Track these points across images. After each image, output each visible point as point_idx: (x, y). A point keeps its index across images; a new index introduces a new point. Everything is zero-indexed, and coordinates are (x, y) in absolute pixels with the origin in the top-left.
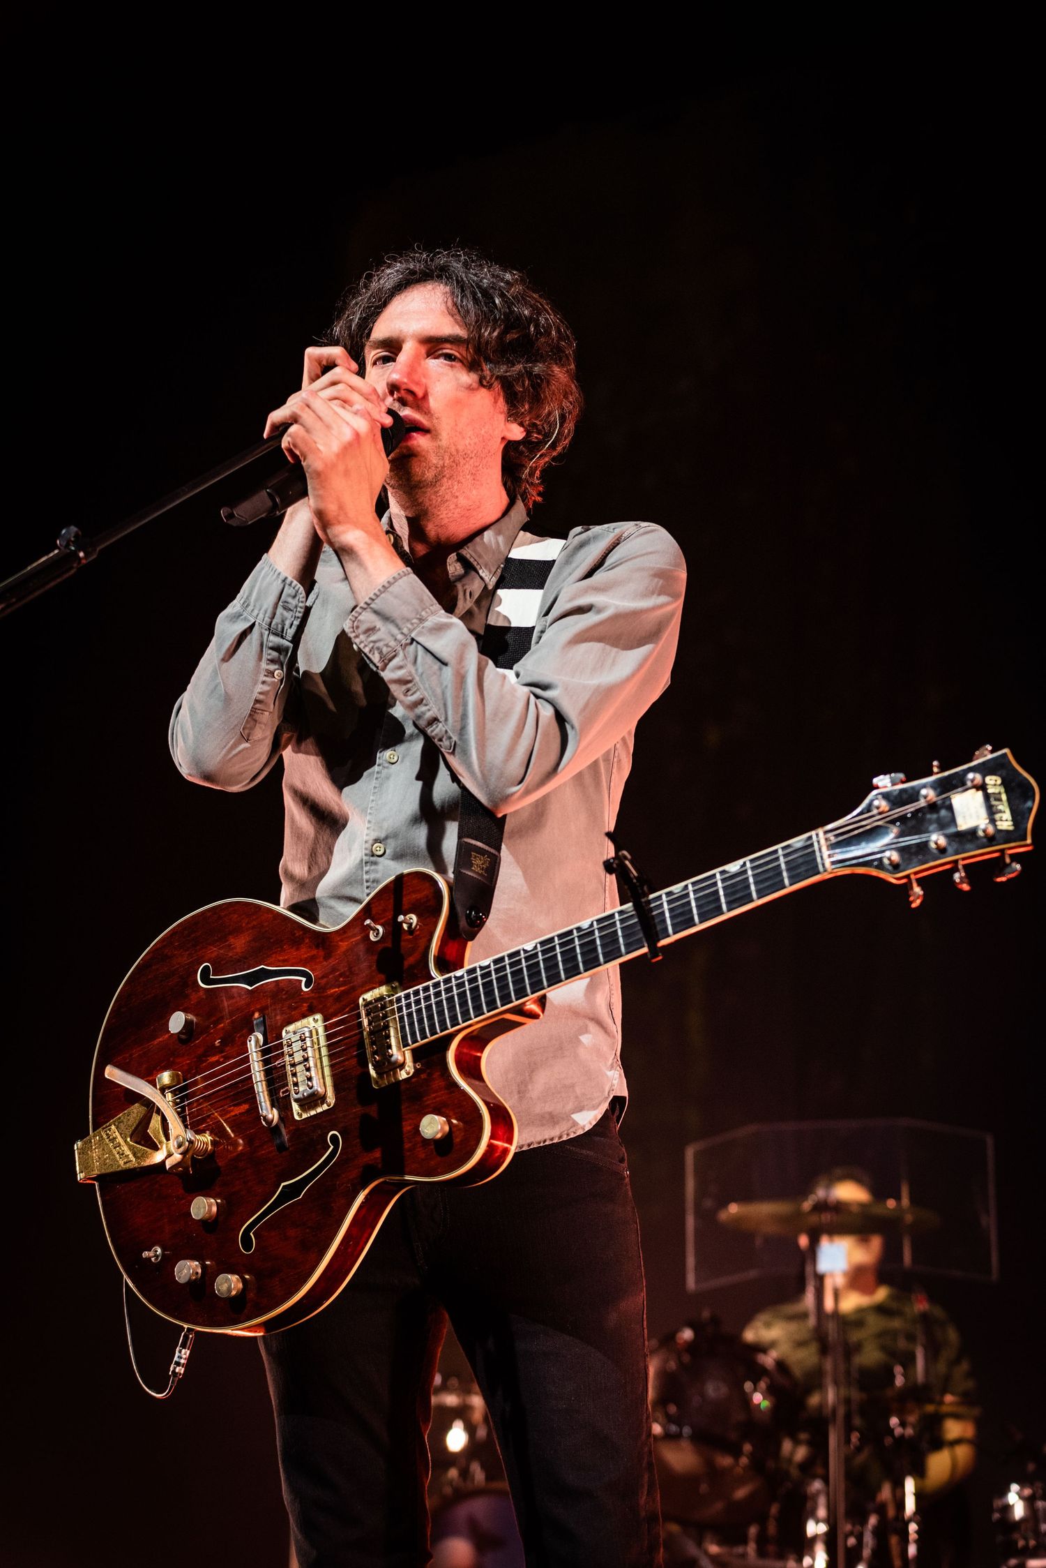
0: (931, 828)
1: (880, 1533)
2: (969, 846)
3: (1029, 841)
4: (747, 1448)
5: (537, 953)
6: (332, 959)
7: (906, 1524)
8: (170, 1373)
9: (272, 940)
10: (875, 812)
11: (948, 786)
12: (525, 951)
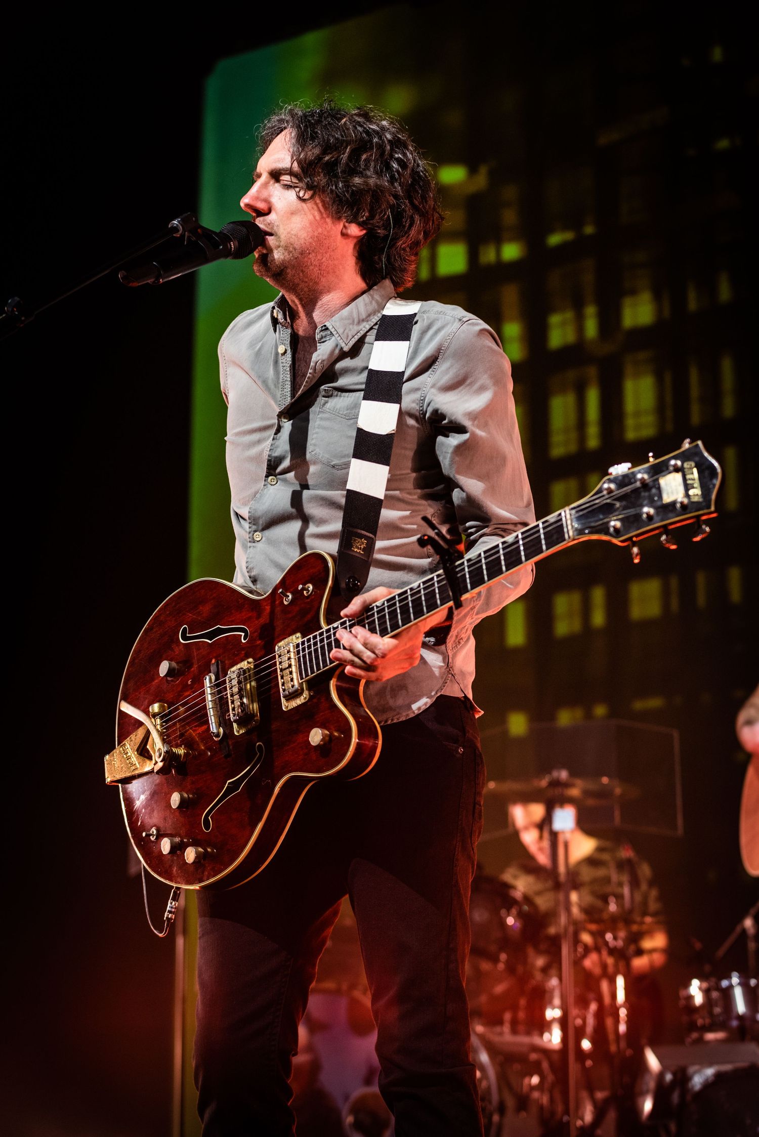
0: (645, 502)
1: (600, 1015)
2: (671, 515)
3: (713, 509)
4: (503, 957)
5: (384, 608)
6: (261, 619)
7: (617, 1010)
8: (165, 919)
9: (225, 607)
10: (605, 492)
11: (659, 470)
12: (377, 607)
